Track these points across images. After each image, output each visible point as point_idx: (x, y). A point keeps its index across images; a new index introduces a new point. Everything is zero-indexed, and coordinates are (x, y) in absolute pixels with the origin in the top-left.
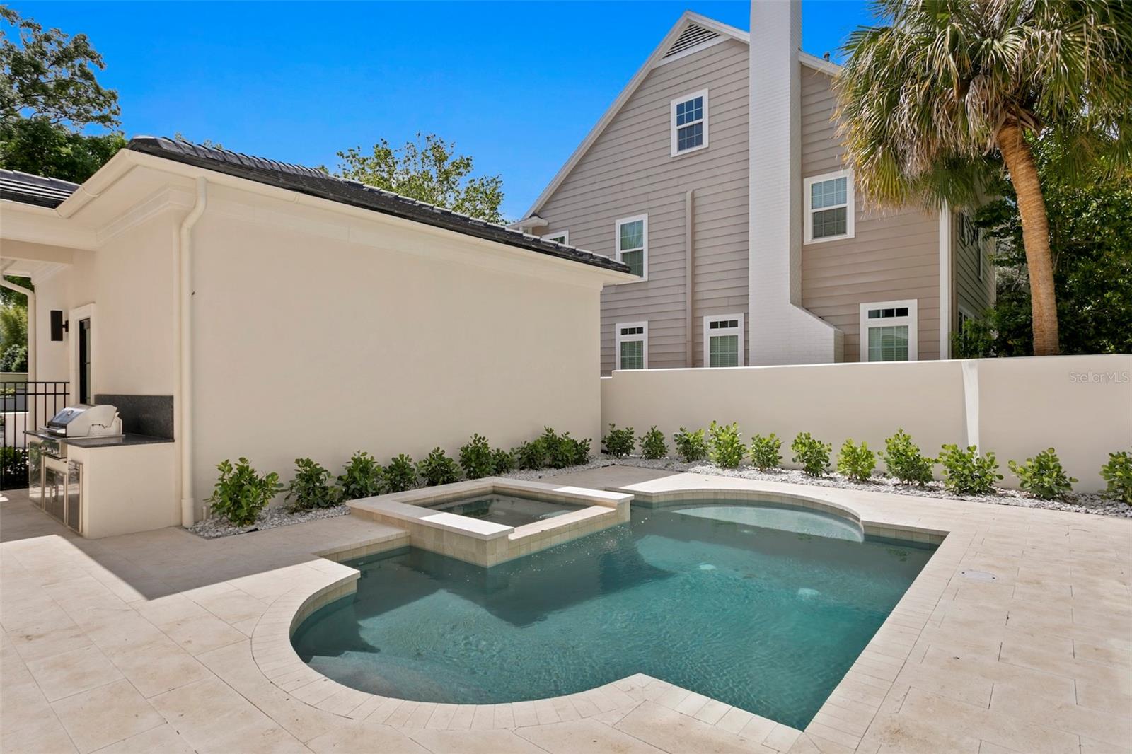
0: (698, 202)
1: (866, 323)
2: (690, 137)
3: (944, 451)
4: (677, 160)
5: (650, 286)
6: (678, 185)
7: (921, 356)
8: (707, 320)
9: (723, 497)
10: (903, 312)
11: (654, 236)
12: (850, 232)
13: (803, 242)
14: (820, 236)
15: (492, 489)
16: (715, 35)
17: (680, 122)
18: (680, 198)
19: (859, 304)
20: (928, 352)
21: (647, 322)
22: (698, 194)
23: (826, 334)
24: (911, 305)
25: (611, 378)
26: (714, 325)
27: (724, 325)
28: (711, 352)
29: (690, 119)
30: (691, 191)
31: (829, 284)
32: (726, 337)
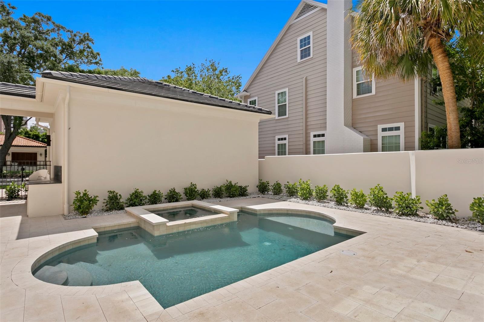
0: (309, 82)
1: (380, 134)
2: (305, 53)
3: (396, 195)
4: (300, 64)
5: (289, 119)
6: (300, 75)
7: (406, 149)
8: (312, 134)
9: (291, 212)
10: (398, 129)
11: (291, 98)
12: (374, 92)
13: (352, 97)
14: (360, 94)
15: (192, 205)
16: (316, 7)
17: (301, 47)
18: (301, 80)
19: (377, 125)
20: (409, 147)
21: (289, 135)
22: (308, 78)
23: (359, 139)
24: (402, 125)
25: (264, 159)
26: (315, 136)
27: (319, 136)
28: (314, 148)
29: (305, 45)
30: (306, 77)
31: (363, 116)
32: (320, 141)
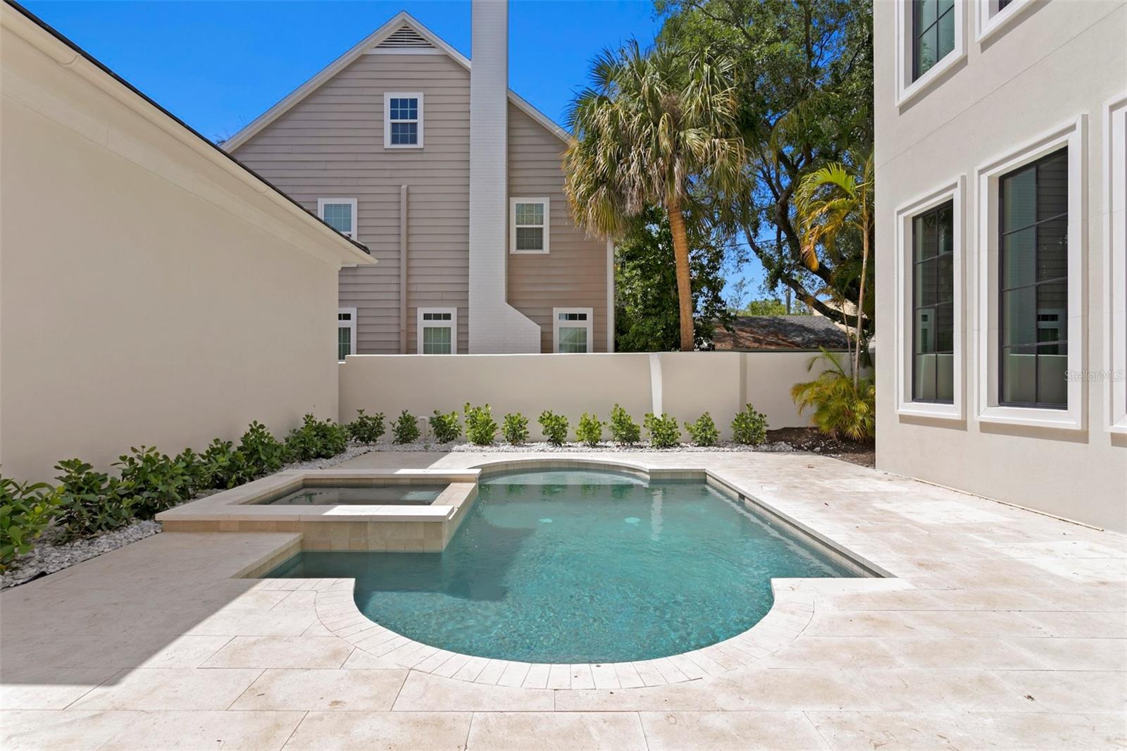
0: (412, 198)
1: (558, 323)
2: (404, 134)
4: (388, 152)
6: (394, 178)
7: (595, 350)
8: (421, 312)
10: (583, 317)
11: (363, 223)
12: (546, 249)
13: (509, 251)
14: (523, 248)
16: (429, 46)
17: (394, 115)
18: (394, 190)
19: (552, 308)
20: (599, 347)
21: (356, 309)
22: (413, 190)
23: (535, 330)
24: (589, 312)
25: (344, 363)
26: (427, 317)
27: (437, 317)
28: (424, 342)
29: (404, 116)
30: (406, 186)
32: (441, 328)
